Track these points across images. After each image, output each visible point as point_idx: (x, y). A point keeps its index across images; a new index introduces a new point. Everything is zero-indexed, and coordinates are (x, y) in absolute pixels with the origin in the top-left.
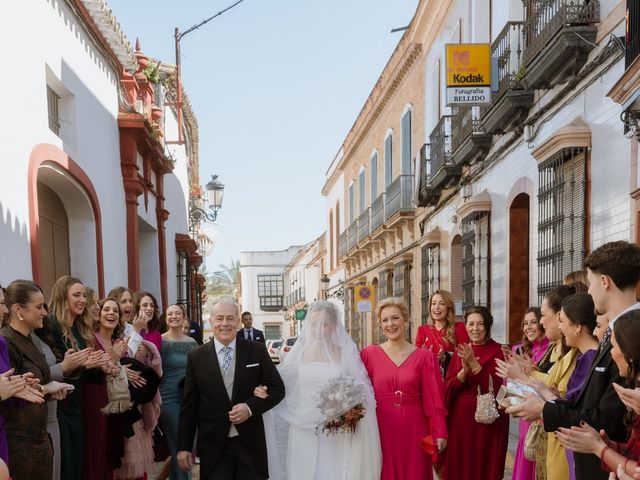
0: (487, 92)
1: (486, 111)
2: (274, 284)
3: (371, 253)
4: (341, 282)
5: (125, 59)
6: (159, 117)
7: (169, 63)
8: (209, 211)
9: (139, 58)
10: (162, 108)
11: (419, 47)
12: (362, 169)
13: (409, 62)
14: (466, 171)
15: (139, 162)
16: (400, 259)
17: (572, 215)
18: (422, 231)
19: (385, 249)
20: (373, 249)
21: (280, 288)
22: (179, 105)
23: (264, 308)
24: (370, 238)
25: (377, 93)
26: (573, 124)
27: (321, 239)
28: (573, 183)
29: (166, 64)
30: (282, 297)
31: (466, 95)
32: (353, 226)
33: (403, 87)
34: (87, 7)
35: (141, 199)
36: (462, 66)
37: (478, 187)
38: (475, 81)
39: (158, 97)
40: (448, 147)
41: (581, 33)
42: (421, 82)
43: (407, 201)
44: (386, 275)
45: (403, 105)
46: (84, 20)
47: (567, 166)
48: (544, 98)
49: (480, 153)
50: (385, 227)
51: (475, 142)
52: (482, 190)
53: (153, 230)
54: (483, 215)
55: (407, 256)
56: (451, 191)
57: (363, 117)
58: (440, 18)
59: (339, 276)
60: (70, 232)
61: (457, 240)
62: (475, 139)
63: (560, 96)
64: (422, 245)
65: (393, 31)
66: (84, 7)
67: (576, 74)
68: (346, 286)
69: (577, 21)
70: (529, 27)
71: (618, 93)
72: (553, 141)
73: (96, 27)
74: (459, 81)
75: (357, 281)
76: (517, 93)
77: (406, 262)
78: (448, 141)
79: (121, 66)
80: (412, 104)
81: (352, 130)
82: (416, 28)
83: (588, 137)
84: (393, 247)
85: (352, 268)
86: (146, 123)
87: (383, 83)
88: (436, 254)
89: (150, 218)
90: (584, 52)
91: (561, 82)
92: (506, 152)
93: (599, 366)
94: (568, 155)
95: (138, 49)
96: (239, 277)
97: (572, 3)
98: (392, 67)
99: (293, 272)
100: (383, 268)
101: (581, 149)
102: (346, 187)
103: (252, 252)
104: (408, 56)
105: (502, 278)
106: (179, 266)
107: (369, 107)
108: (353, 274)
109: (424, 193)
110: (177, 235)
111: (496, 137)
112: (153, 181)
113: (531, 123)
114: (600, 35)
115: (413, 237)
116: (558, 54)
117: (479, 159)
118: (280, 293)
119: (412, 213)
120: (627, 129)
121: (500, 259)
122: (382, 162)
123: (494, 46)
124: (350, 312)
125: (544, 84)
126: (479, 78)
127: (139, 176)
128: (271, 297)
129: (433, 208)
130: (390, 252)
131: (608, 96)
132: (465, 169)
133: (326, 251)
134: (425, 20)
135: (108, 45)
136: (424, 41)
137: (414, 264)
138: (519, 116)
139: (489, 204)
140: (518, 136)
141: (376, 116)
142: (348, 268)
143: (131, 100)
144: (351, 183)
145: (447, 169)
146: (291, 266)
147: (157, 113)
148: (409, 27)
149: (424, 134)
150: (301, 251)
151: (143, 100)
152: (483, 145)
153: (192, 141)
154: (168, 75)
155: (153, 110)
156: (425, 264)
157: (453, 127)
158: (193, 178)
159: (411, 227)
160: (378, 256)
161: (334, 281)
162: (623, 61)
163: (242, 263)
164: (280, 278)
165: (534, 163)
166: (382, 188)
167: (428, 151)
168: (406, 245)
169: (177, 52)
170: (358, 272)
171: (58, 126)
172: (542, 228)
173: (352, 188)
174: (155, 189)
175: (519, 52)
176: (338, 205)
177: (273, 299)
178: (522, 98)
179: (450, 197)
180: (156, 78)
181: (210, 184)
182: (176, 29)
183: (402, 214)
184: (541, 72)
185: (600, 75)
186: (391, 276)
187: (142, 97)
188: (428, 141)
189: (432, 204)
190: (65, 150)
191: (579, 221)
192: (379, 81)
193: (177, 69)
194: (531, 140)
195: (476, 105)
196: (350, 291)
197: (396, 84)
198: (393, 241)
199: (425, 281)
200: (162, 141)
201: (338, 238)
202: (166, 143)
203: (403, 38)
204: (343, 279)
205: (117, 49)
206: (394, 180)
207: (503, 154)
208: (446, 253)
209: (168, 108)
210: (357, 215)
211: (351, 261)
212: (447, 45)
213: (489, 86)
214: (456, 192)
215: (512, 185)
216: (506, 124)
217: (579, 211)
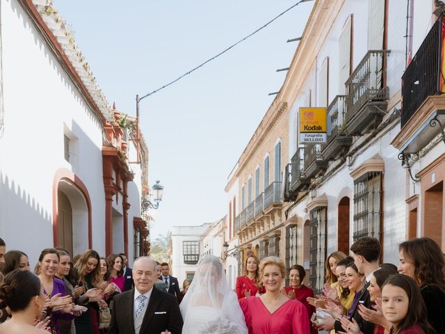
0: (324, 136)
1: (324, 147)
2: (193, 247)
3: (255, 229)
4: (236, 247)
5: (108, 115)
6: (126, 148)
7: (132, 116)
8: (154, 203)
9: (115, 113)
10: (128, 142)
11: (285, 104)
12: (250, 176)
13: (280, 113)
14: (313, 182)
15: (114, 176)
16: (272, 234)
17: (373, 211)
18: (287, 216)
19: (263, 227)
20: (256, 227)
21: (197, 250)
22: (138, 140)
23: (187, 262)
24: (254, 220)
25: (260, 131)
26: (374, 158)
27: (224, 219)
28: (373, 193)
29: (131, 116)
30: (198, 255)
31: (312, 138)
32: (244, 212)
33: (276, 127)
34: (87, 88)
35: (114, 197)
36: (310, 121)
37: (320, 192)
38: (317, 129)
39: (125, 136)
40: (302, 167)
41: (378, 106)
42: (287, 125)
43: (277, 197)
44: (264, 243)
45: (276, 139)
46: (85, 95)
47: (371, 182)
48: (358, 141)
49: (321, 171)
50: (263, 213)
51: (317, 165)
52: (322, 193)
53: (121, 215)
54: (323, 209)
55: (277, 232)
56: (304, 193)
57: (251, 144)
58: (299, 87)
59: (234, 243)
60: (73, 217)
61: (307, 223)
62: (318, 163)
63: (367, 141)
64: (287, 225)
65: (270, 94)
66: (85, 88)
67: (376, 128)
68: (239, 250)
69: (376, 99)
70: (349, 99)
71: (396, 143)
72: (362, 168)
73: (92, 98)
74: (308, 129)
75: (245, 247)
76: (342, 137)
77: (276, 236)
78: (302, 163)
79: (105, 119)
80: (281, 138)
81: (244, 152)
82: (284, 92)
83: (383, 166)
84: (268, 226)
85: (243, 238)
86: (119, 153)
87: (263, 125)
88: (295, 231)
89: (119, 208)
90: (380, 116)
91: (368, 132)
92: (336, 171)
93: (361, 300)
94: (370, 177)
95: (114, 108)
96: (171, 242)
97: (373, 88)
98: (269, 115)
99: (205, 240)
100: (262, 239)
101: (379, 173)
102: (240, 187)
103: (180, 227)
104: (279, 109)
105: (334, 247)
106: (135, 237)
107: (255, 139)
108: (243, 242)
109: (288, 194)
110: (134, 218)
111: (330, 162)
112: (121, 186)
113: (351, 155)
114: (389, 107)
115: (281, 220)
116: (365, 117)
117: (321, 175)
118: (197, 253)
119: (281, 205)
120: (403, 163)
121: (333, 236)
122: (262, 173)
123: (329, 108)
124: (241, 266)
125: (358, 133)
126: (320, 128)
127: (113, 184)
128: (191, 255)
129: (293, 203)
130: (267, 229)
131: (391, 144)
132: (312, 180)
133: (226, 227)
134: (289, 88)
135: (98, 108)
136: (289, 101)
137: (281, 237)
138: (343, 151)
139: (327, 202)
140: (343, 162)
141: (259, 144)
142: (241, 238)
143: (110, 139)
144: (243, 184)
145: (302, 180)
146: (204, 236)
147: (124, 145)
148: (280, 92)
149: (288, 157)
150: (211, 227)
151: (117, 138)
152: (323, 166)
153: (144, 160)
154: (132, 123)
155: (123, 144)
156: (288, 237)
157: (305, 155)
158: (145, 182)
159: (280, 214)
160: (260, 231)
161: (231, 246)
162: (400, 125)
163: (173, 234)
164: (197, 243)
165: (352, 180)
166: (262, 189)
167: (290, 168)
168: (277, 225)
169: (137, 109)
170: (247, 241)
171: (69, 156)
172: (357, 218)
173: (243, 188)
174: (122, 191)
175: (343, 113)
176: (235, 199)
177: (193, 257)
178: (345, 140)
179: (304, 196)
180: (125, 124)
181: (155, 186)
182: (137, 96)
183: (274, 206)
184: (356, 126)
185: (389, 130)
186: (267, 244)
187: (116, 137)
188: (290, 162)
189: (293, 200)
190: (73, 171)
191: (377, 215)
192: (261, 123)
193: (137, 119)
194: (350, 165)
195: (318, 143)
196: (241, 253)
197: (271, 125)
198: (269, 222)
199: (288, 248)
200: (127, 161)
201: (234, 219)
202: (129, 163)
203: (276, 98)
204: (237, 245)
205: (102, 110)
206: (269, 184)
207: (335, 172)
208: (301, 231)
209: (131, 142)
210: (246, 205)
211: (242, 234)
212: (300, 108)
213: (325, 132)
214: (307, 194)
215: (339, 191)
216: (336, 155)
217: (377, 209)
